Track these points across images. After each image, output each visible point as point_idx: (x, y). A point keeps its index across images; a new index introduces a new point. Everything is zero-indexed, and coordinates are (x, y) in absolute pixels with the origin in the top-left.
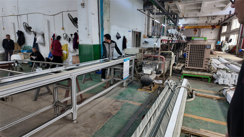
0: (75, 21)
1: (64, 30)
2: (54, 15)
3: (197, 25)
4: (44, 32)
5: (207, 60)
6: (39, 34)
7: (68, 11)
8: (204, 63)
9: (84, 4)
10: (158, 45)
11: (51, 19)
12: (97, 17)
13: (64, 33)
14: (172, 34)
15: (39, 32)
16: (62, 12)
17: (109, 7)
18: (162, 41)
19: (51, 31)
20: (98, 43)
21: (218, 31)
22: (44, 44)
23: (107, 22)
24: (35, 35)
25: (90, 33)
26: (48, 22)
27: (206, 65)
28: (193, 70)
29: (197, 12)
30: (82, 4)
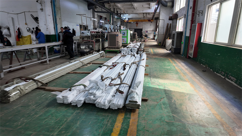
0: (36, 19)
1: (27, 25)
2: (17, 14)
4: (9, 26)
5: (117, 42)
6: (5, 28)
7: (29, 12)
9: (42, 9)
11: (15, 17)
12: (52, 17)
13: (27, 27)
15: (4, 26)
16: (24, 12)
17: (60, 10)
18: (91, 32)
19: (16, 26)
20: (54, 34)
22: (10, 35)
23: (59, 20)
24: (1, 28)
25: (48, 27)
26: (13, 19)
27: (117, 45)
28: (112, 48)
29: (133, 10)
30: (41, 9)
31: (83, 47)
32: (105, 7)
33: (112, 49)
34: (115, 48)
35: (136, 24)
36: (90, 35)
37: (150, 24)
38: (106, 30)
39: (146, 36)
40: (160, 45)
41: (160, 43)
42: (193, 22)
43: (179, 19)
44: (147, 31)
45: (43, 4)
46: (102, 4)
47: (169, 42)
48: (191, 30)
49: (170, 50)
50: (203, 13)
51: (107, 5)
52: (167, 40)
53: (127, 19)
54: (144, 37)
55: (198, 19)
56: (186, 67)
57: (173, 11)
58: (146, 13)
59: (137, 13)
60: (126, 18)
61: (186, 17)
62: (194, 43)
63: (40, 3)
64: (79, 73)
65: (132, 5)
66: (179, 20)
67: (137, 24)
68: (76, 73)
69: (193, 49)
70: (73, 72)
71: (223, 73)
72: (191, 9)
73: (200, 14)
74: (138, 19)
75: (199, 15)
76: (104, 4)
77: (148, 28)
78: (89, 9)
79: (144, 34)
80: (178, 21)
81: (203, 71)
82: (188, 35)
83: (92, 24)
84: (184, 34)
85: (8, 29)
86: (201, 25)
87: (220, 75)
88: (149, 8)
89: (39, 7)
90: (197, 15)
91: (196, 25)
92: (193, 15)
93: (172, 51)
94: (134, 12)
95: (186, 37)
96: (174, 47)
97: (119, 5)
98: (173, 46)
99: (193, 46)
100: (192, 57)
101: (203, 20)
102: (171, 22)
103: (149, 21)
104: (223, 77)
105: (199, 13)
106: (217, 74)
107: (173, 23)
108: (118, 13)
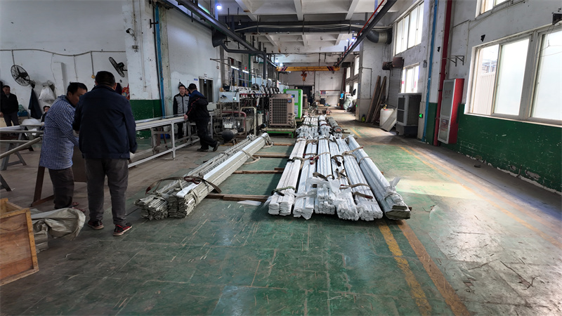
2: (74, 56)
3: (308, 63)
4: (53, 82)
5: (289, 115)
6: (44, 85)
7: (102, 51)
8: (288, 119)
9: (137, 46)
10: (237, 99)
11: (69, 61)
12: (155, 62)
14: (257, 86)
15: (42, 82)
16: (92, 52)
17: (168, 48)
18: (240, 95)
20: (157, 98)
21: (341, 75)
23: (166, 69)
24: (33, 86)
25: (147, 85)
26: (63, 65)
27: (290, 120)
28: (278, 127)
29: (298, 46)
30: (133, 47)
31: (228, 125)
32: (245, 40)
33: (279, 129)
34: (284, 127)
35: (302, 75)
36: (239, 101)
37: (330, 77)
38: (258, 89)
39: (322, 101)
40: (364, 120)
41: (364, 116)
42: (443, 75)
43: (407, 69)
44: (323, 92)
45: (138, 38)
46: (239, 33)
47: (388, 114)
48: (440, 91)
49: (393, 129)
50: (464, 60)
51: (248, 37)
52: (382, 110)
53: (281, 65)
54: (317, 103)
55: (453, 70)
56: (441, 161)
57: (390, 51)
58: (325, 54)
59: (305, 54)
60: (279, 63)
61: (428, 65)
62: (449, 115)
63: (133, 35)
64: (253, 173)
65: (301, 37)
66: (406, 71)
67: (304, 75)
68: (247, 173)
69: (449, 127)
70: (241, 171)
71: (514, 168)
72: (438, 51)
73: (459, 62)
74: (307, 65)
75: (456, 63)
76: (243, 34)
77: (327, 85)
78: (215, 45)
79: (317, 98)
80: (404, 71)
81: (475, 166)
82: (434, 99)
83: (220, 76)
84: (424, 99)
85: (52, 87)
86: (462, 83)
87: (509, 172)
88: (334, 43)
89: (130, 41)
90: (453, 64)
91: (453, 83)
92: (444, 63)
93: (398, 133)
94: (303, 51)
95: (430, 105)
96: (404, 124)
97: (272, 37)
98: (402, 121)
99: (447, 121)
100: (447, 142)
101: (467, 73)
102: (386, 73)
103: (331, 69)
104: (516, 175)
105: (456, 60)
106: (503, 170)
107: (391, 75)
108: (267, 52)
